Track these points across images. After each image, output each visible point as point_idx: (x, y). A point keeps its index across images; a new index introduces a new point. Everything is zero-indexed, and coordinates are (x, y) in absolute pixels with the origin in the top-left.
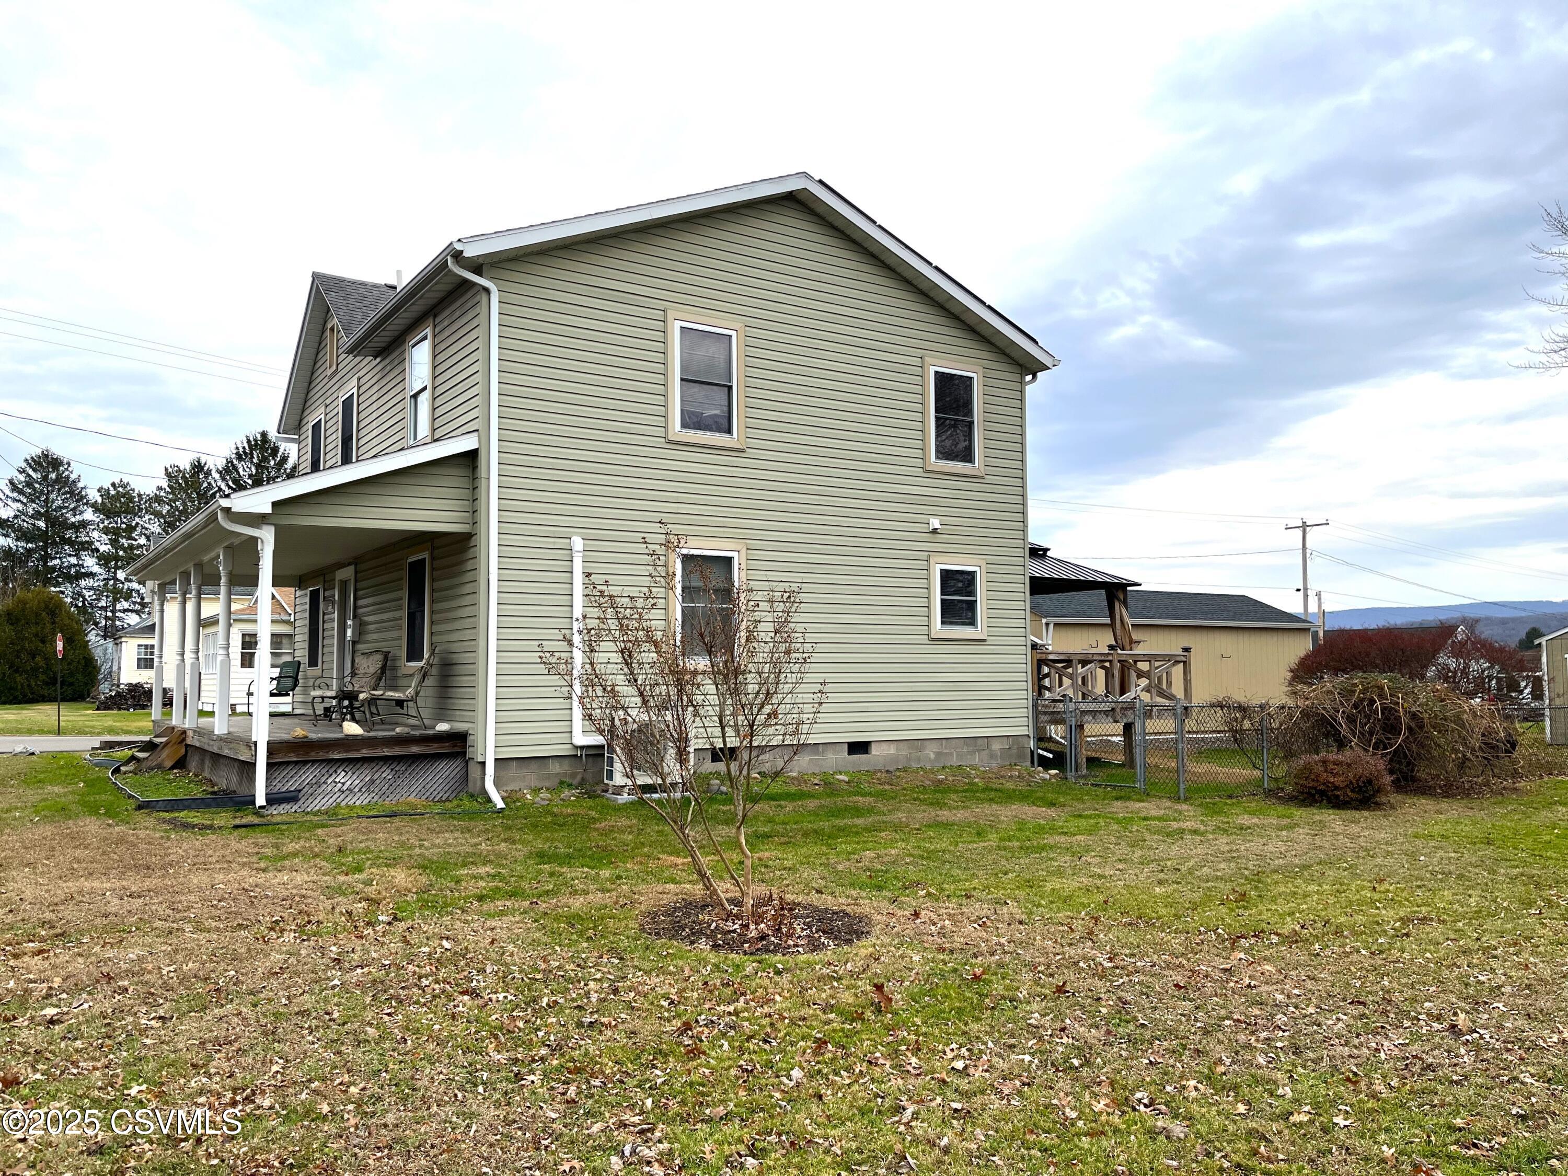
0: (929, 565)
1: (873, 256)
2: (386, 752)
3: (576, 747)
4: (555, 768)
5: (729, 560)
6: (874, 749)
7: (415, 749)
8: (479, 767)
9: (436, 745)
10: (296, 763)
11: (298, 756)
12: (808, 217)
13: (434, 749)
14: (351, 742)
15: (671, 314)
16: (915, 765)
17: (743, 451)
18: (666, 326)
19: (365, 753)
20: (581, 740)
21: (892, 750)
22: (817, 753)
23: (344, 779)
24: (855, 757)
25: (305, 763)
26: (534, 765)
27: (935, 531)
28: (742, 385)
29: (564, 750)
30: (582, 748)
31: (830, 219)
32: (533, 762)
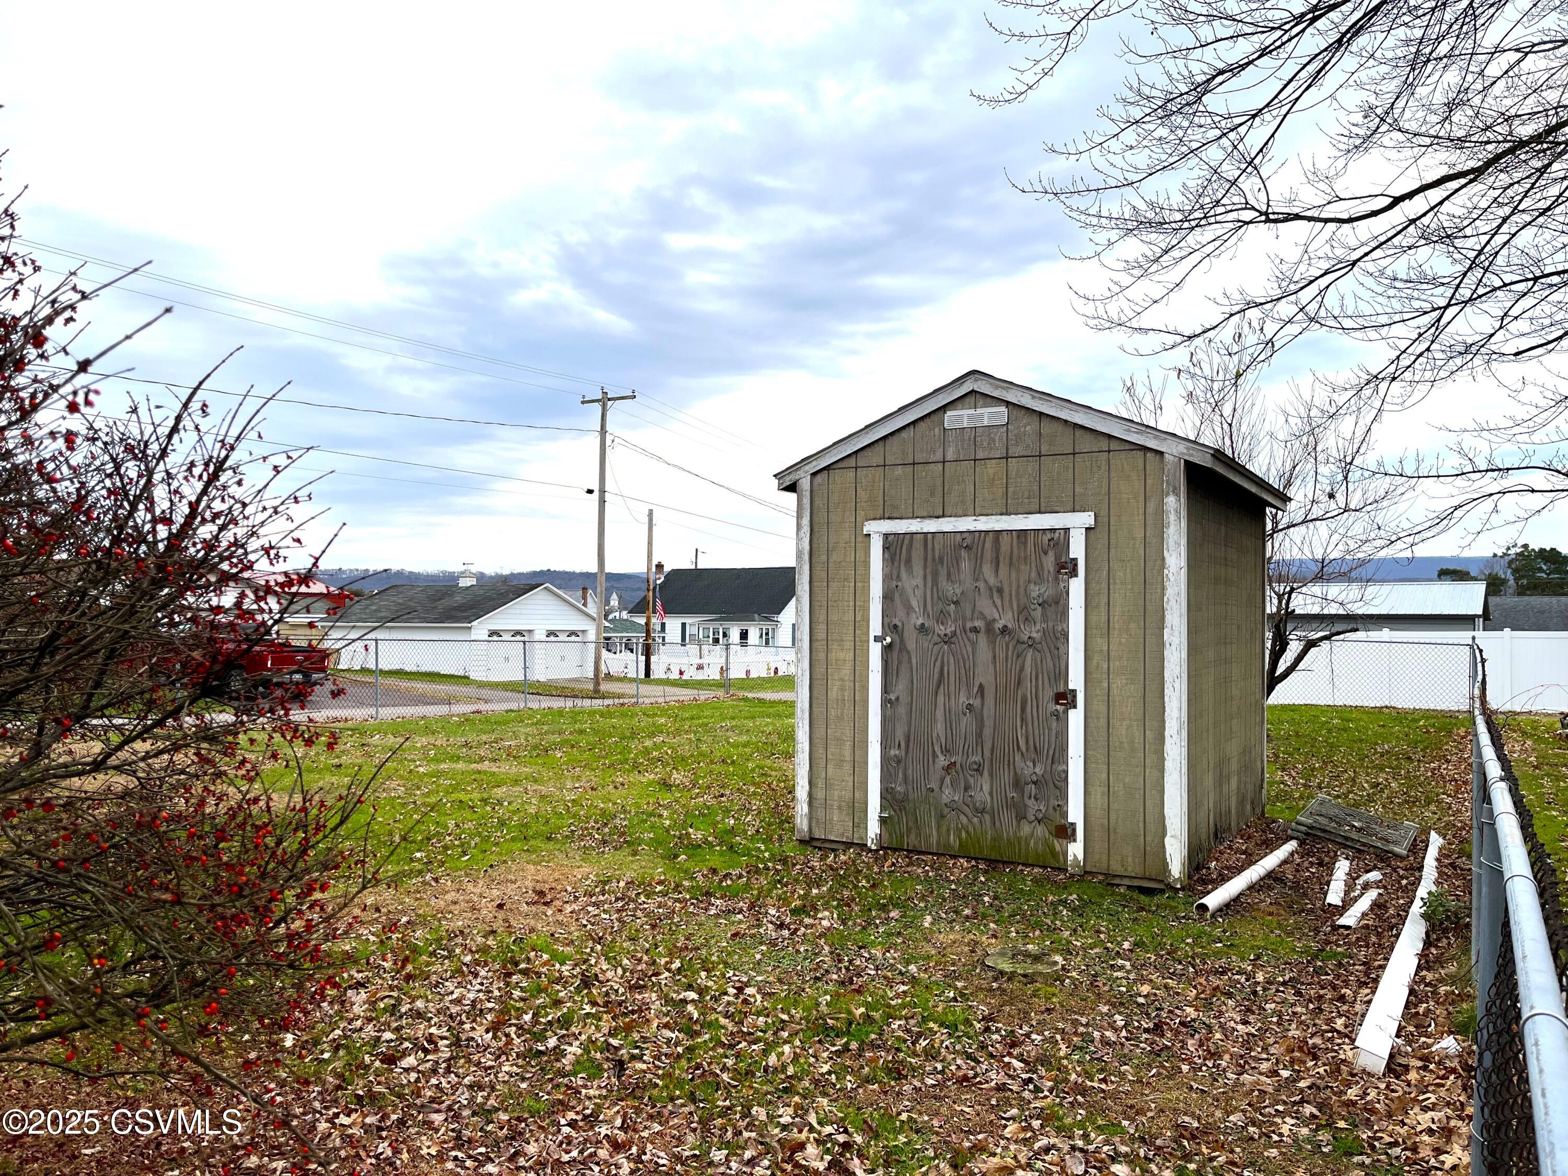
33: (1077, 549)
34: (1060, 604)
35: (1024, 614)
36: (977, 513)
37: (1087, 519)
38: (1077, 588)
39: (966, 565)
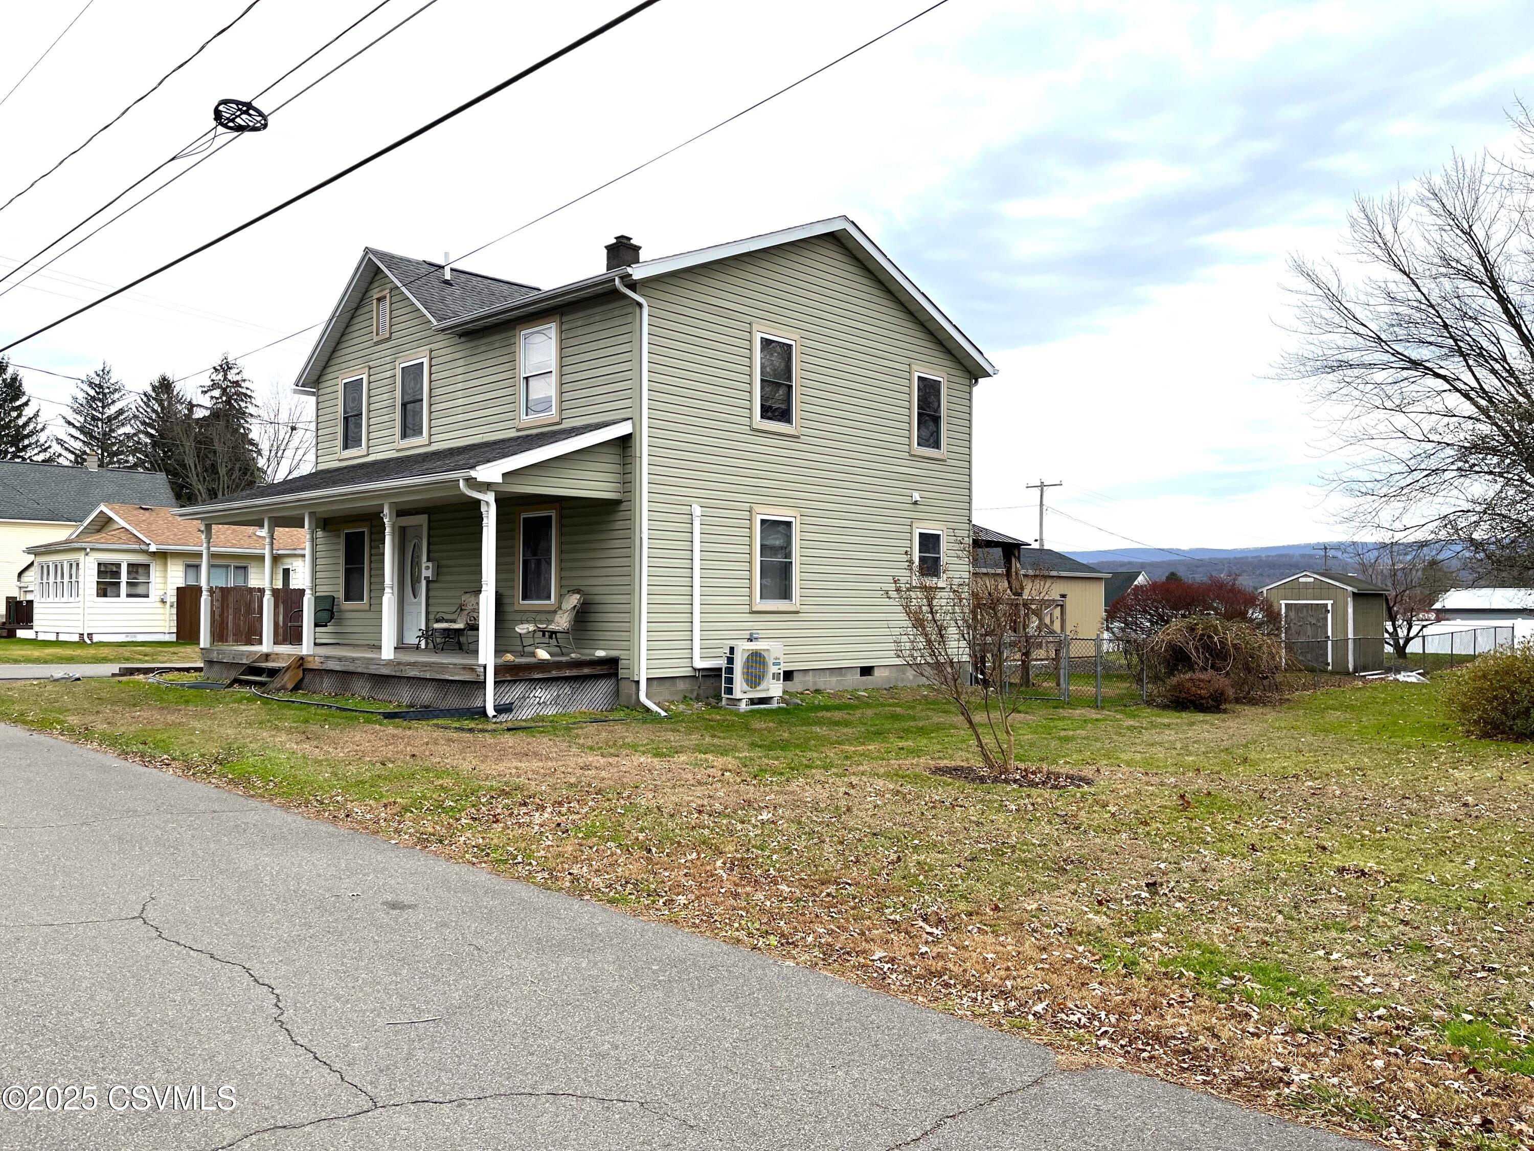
0: (912, 529)
1: (880, 282)
2: (568, 673)
3: (695, 670)
4: (681, 686)
5: (789, 524)
6: (877, 672)
7: (586, 671)
8: (634, 685)
9: (599, 668)
10: (510, 681)
11: (511, 675)
12: (841, 250)
13: (597, 670)
14: (543, 666)
15: (755, 327)
16: (901, 685)
17: (798, 437)
18: (751, 337)
19: (554, 674)
20: (700, 664)
21: (885, 673)
22: (841, 675)
23: (541, 694)
24: (864, 678)
25: (515, 681)
26: (668, 684)
27: (916, 503)
28: (798, 385)
29: (687, 672)
30: (699, 670)
31: (856, 252)
32: (667, 681)
33: (1330, 608)
34: (1326, 618)
35: (1318, 620)
36: (1307, 599)
37: (1332, 602)
38: (1330, 615)
39: (1305, 611)
